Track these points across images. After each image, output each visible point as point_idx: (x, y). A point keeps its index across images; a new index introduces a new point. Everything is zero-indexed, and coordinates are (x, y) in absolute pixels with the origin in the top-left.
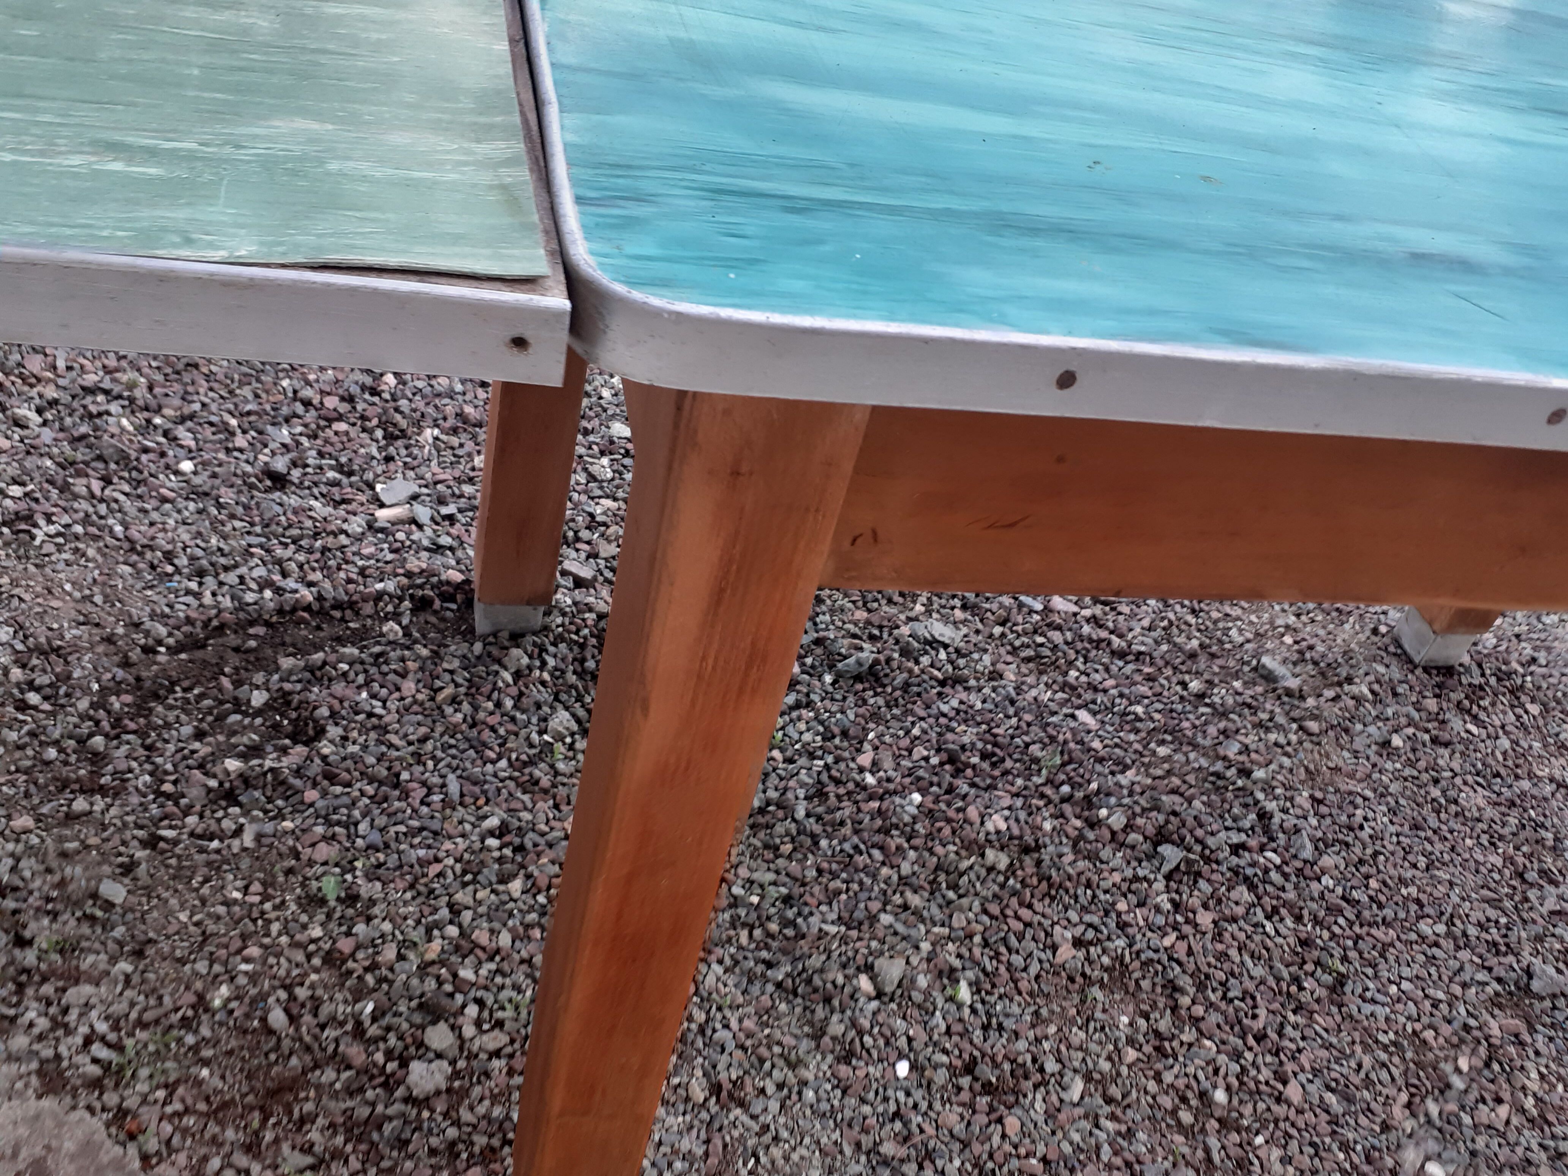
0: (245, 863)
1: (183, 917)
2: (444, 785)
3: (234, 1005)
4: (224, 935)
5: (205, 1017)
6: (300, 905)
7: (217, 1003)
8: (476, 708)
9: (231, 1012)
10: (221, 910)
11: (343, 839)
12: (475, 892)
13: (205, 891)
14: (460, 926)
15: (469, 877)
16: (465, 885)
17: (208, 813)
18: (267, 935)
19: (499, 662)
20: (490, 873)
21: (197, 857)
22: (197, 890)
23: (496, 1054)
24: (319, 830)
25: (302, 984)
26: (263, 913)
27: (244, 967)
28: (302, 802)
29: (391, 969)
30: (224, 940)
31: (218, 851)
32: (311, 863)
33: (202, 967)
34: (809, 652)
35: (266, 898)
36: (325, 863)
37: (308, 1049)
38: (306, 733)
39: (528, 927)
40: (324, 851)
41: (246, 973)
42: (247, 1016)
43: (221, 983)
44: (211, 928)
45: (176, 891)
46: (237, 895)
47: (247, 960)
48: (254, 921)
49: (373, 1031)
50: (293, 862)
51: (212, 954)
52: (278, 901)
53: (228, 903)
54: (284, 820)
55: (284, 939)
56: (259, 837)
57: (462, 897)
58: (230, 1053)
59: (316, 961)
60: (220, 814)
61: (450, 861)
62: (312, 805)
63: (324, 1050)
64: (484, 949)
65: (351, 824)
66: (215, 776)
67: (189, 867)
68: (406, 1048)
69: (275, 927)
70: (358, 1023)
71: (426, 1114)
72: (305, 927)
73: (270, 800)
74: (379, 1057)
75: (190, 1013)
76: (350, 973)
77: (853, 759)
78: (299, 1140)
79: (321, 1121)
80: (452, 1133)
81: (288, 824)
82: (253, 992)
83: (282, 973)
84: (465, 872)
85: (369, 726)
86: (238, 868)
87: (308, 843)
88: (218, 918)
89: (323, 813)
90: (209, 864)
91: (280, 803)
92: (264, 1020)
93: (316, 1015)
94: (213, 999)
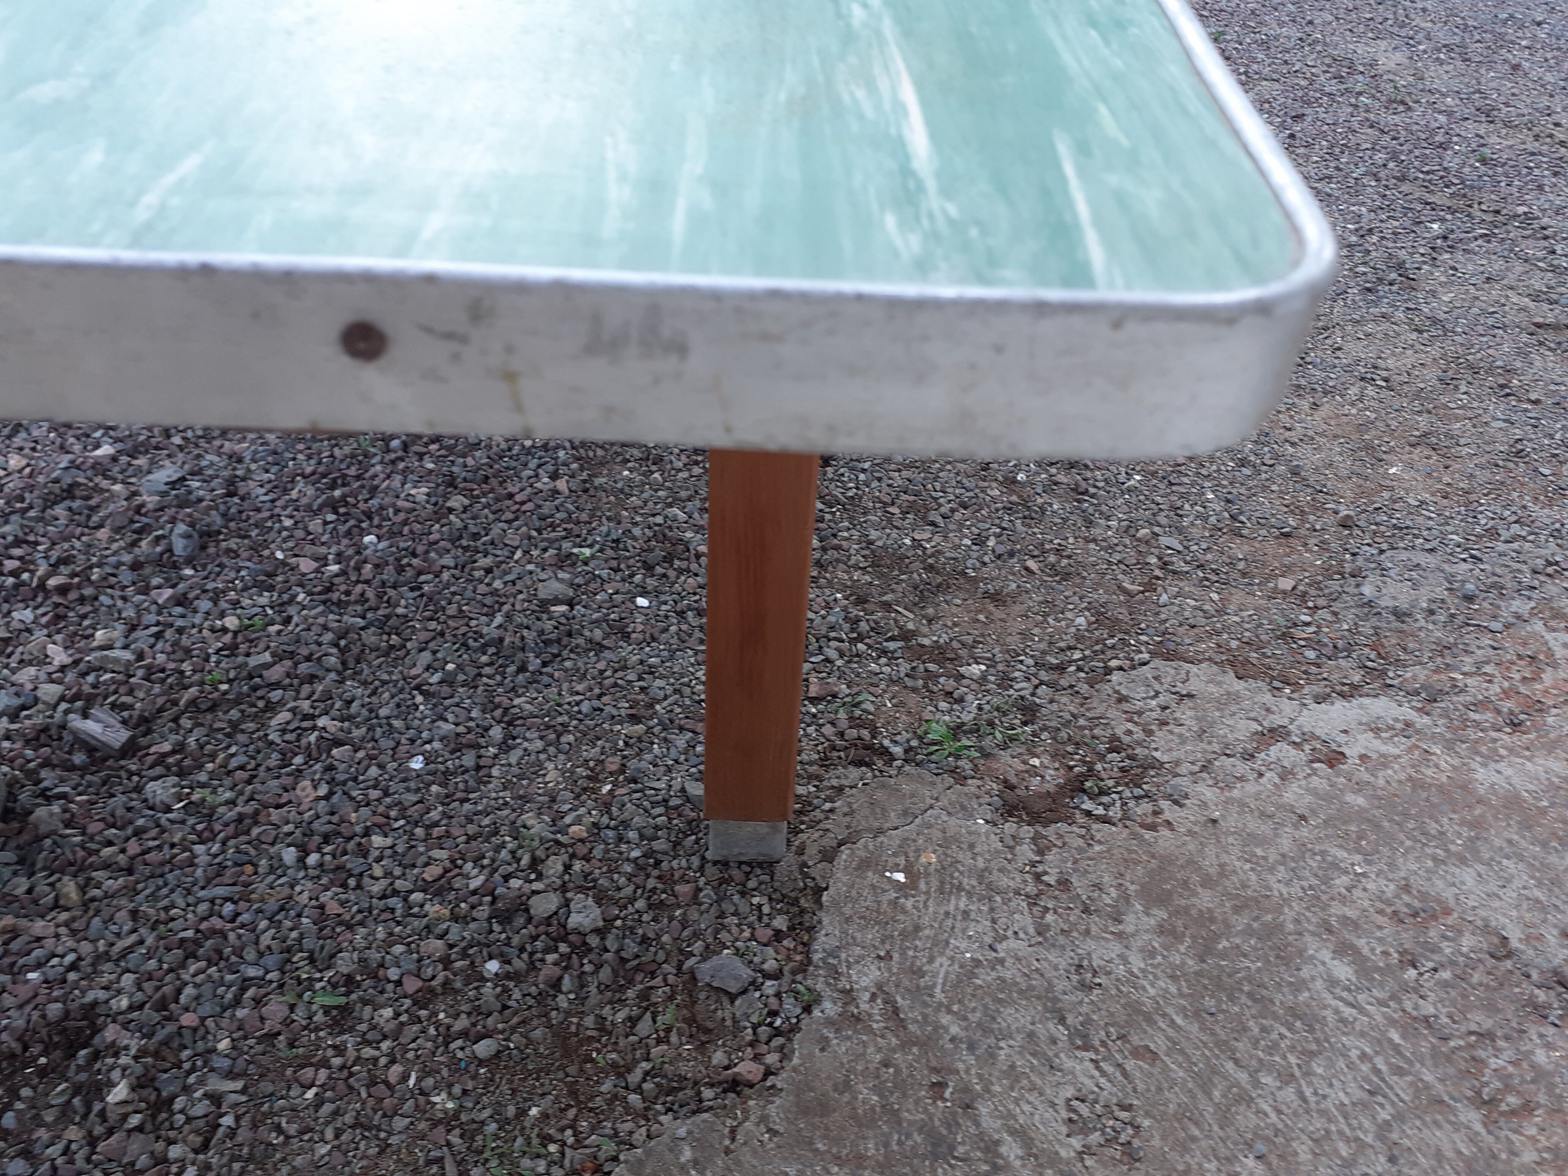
0: (266, 1087)
1: (324, 1149)
2: (212, 901)
3: (457, 1090)
4: (364, 1103)
5: (464, 1118)
6: (341, 1033)
7: (450, 1105)
8: (106, 866)
9: (465, 1092)
10: (327, 1108)
11: (263, 991)
12: (372, 877)
13: (292, 1129)
14: (411, 892)
15: (352, 882)
16: (359, 886)
17: (172, 1134)
18: (376, 1060)
19: (39, 839)
20: (353, 863)
21: (239, 1139)
22: (288, 1137)
23: (567, 867)
24: (240, 1013)
25: (449, 1028)
26: (342, 1067)
27: (412, 1082)
28: (195, 1030)
29: (451, 946)
30: (371, 1102)
31: (238, 1118)
32: (288, 1022)
33: (399, 1123)
34: (146, 580)
35: (325, 1063)
36: (292, 1008)
37: (523, 1022)
38: (81, 1030)
39: (429, 835)
40: (276, 1009)
41: (419, 1080)
42: (474, 1077)
43: (429, 1102)
44: (349, 1118)
45: (283, 1160)
46: (310, 1094)
47: (405, 1078)
48: (351, 1075)
49: (519, 964)
50: (281, 1038)
51: (385, 1115)
52: (330, 1052)
53: (319, 1101)
54: (215, 1050)
55: (385, 1045)
56: (230, 1075)
57: (376, 888)
58: (514, 1091)
59: (423, 1013)
60: (180, 1119)
61: (326, 897)
62: (203, 1019)
63: (530, 1007)
64: (446, 871)
65: (245, 984)
66: (125, 1117)
67: (252, 1147)
68: (547, 934)
69: (368, 1052)
70: (508, 976)
71: (619, 923)
72: (373, 1027)
73: (178, 1065)
74: (551, 958)
75: (457, 1131)
76: (446, 983)
77: (304, 575)
78: (620, 1030)
79: (607, 1011)
80: (640, 904)
81: (224, 1045)
82: (445, 1072)
83: (429, 1044)
84: (344, 885)
85: (89, 970)
86: (272, 1094)
87: (258, 1024)
88: (336, 1113)
89: (218, 1009)
90: (254, 1126)
91: (186, 1053)
92: (481, 1063)
93: (489, 1015)
94: (445, 1111)
